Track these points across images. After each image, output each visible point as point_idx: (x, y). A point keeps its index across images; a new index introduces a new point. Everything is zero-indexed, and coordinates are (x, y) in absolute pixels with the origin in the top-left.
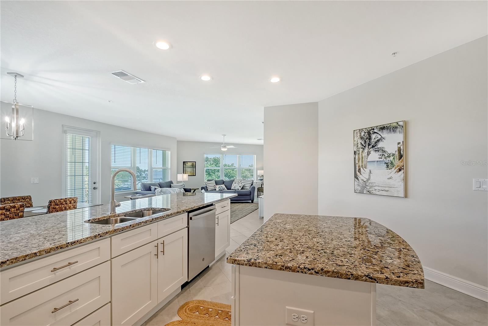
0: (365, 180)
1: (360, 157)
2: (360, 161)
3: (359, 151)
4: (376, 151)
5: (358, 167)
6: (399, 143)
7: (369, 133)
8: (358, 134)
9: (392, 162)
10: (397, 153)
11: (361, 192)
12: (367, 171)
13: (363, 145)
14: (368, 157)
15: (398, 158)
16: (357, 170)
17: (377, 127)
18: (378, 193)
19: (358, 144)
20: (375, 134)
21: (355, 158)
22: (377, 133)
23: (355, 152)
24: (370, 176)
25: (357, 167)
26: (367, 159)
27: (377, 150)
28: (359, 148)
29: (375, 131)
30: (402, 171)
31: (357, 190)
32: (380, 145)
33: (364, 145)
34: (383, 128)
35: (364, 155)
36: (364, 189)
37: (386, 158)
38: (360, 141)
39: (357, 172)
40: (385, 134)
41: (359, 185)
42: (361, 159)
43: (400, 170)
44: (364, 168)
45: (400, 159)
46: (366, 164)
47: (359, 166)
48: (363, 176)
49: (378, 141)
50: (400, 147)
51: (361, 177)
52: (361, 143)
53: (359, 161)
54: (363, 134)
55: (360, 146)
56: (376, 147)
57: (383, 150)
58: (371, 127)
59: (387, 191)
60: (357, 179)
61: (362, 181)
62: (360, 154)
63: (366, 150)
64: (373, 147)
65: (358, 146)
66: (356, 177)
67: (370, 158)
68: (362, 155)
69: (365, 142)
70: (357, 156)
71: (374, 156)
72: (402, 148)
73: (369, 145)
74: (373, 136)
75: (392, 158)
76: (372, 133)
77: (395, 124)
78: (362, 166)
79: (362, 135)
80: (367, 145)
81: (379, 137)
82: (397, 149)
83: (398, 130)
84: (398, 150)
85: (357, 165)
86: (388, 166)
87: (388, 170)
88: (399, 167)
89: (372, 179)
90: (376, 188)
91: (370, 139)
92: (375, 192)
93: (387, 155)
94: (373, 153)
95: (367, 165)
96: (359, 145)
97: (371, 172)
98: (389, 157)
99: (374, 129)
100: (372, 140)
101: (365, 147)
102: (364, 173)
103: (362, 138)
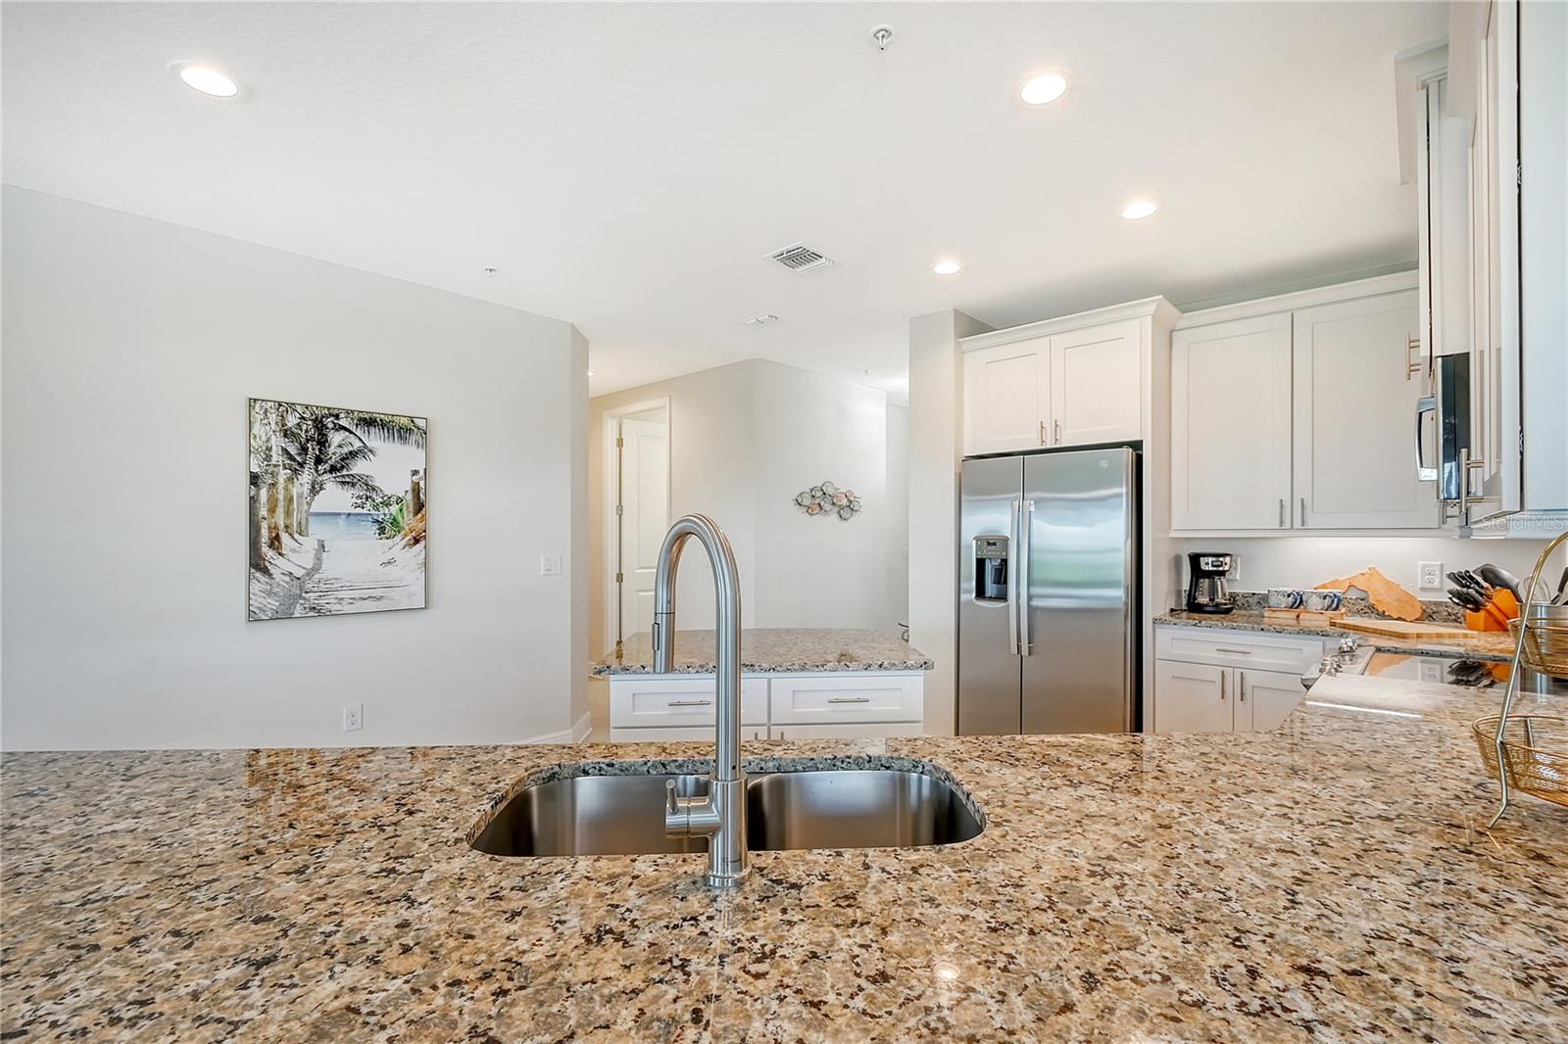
0: (299, 572)
1: (281, 497)
2: (280, 510)
3: (274, 474)
4: (343, 483)
5: (270, 532)
6: (415, 473)
7: (319, 425)
8: (273, 418)
9: (395, 520)
10: (409, 497)
11: (283, 615)
12: (310, 543)
13: (291, 458)
14: (312, 499)
15: (411, 509)
16: (264, 539)
17: (347, 412)
18: (347, 609)
19: (270, 449)
20: (343, 434)
21: (253, 501)
22: (351, 432)
23: (254, 479)
24: (318, 559)
25: (264, 532)
26: (309, 504)
27: (348, 480)
28: (275, 466)
29: (343, 422)
30: (422, 543)
32: (359, 467)
33: (298, 458)
34: (369, 422)
35: (295, 492)
36: (293, 605)
37: (376, 507)
38: (277, 442)
39: (265, 549)
40: (374, 439)
41: (270, 594)
42: (281, 504)
43: (417, 541)
44: (296, 536)
45: (416, 514)
46: (303, 521)
47: (273, 528)
48: (294, 558)
49: (353, 455)
50: (418, 483)
51: (278, 565)
52: (285, 450)
53: (272, 510)
54: (292, 421)
55: (277, 457)
56: (345, 472)
57: (367, 485)
58: (329, 409)
59: (380, 598)
60: (265, 571)
61: (286, 579)
62: (281, 485)
63: (306, 477)
64: (333, 469)
65: (268, 458)
66: (257, 564)
67: (322, 504)
68: (286, 489)
69: (304, 450)
70: (263, 491)
71: (335, 497)
72: (422, 483)
73: (318, 461)
74: (336, 438)
75: (394, 509)
76: (330, 425)
77: (405, 421)
78: (286, 527)
79: (290, 425)
80: (311, 462)
81: (357, 444)
82: (409, 487)
83: (413, 438)
84: (414, 490)
85: (264, 525)
86: (382, 530)
87: (384, 541)
88: (414, 534)
89: (330, 568)
90: (341, 594)
91: (323, 443)
92: (337, 607)
93: (381, 500)
94: (331, 487)
95: (310, 525)
96: (273, 453)
97: (323, 547)
98: (386, 504)
99: (337, 417)
100: (331, 450)
101: (301, 465)
102: (294, 551)
103: (287, 433)
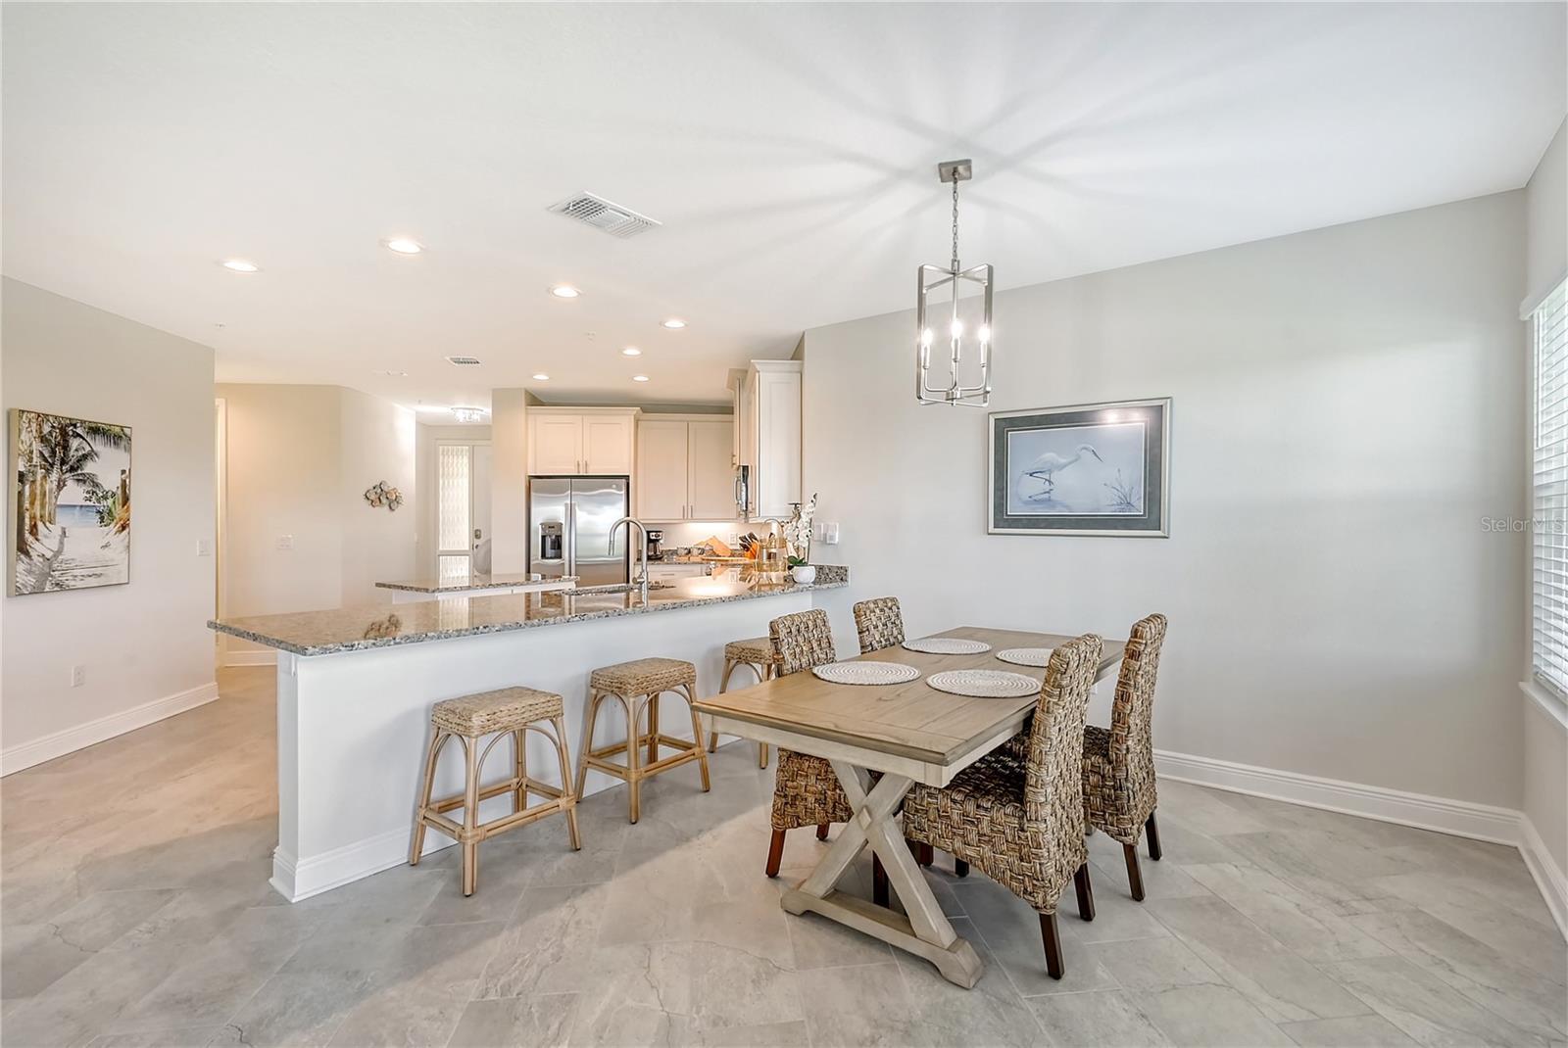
0: (49, 554)
1: (38, 492)
2: (38, 503)
3: (34, 474)
4: (78, 480)
5: (31, 521)
6: (123, 472)
7: (63, 432)
8: (34, 426)
9: (110, 510)
10: (119, 492)
11: (38, 590)
12: (56, 529)
13: (46, 460)
14: (58, 494)
15: (120, 501)
16: (27, 527)
17: (83, 422)
18: (79, 584)
19: (31, 452)
20: (79, 440)
21: (20, 494)
22: (84, 439)
23: (21, 476)
24: (61, 543)
25: (27, 521)
26: (56, 498)
27: (81, 478)
28: (35, 466)
29: (79, 431)
30: (127, 530)
31: (26, 587)
32: (89, 468)
33: (49, 460)
34: (95, 430)
35: (47, 487)
36: (43, 583)
37: (99, 501)
38: (37, 446)
39: (27, 535)
40: (98, 445)
41: (29, 572)
42: (38, 497)
43: (124, 528)
44: (48, 524)
45: (123, 507)
46: (52, 512)
47: (33, 518)
48: (44, 545)
49: (85, 457)
50: (125, 481)
51: (37, 548)
52: (41, 453)
53: (32, 503)
54: (46, 429)
55: (36, 460)
56: (79, 472)
57: (93, 482)
58: (70, 419)
59: (99, 575)
60: (27, 554)
61: (41, 560)
62: (38, 483)
63: (54, 476)
64: (72, 469)
65: (30, 460)
66: (23, 548)
67: (64, 497)
68: (42, 485)
69: (53, 453)
70: (27, 487)
71: (74, 493)
72: (128, 481)
73: (63, 462)
74: (74, 443)
75: (110, 501)
76: (71, 433)
77: (117, 429)
78: (41, 517)
79: (45, 432)
80: (58, 463)
81: (88, 449)
83: (122, 443)
84: (122, 486)
85: (27, 515)
86: (102, 518)
87: (104, 528)
88: (122, 522)
89: (69, 552)
90: (76, 572)
91: (66, 448)
92: (73, 583)
93: (101, 494)
94: (70, 483)
95: (57, 514)
96: (34, 456)
97: (65, 533)
98: (105, 498)
99: (75, 426)
100: (71, 453)
101: (52, 465)
102: (46, 537)
103: (43, 439)
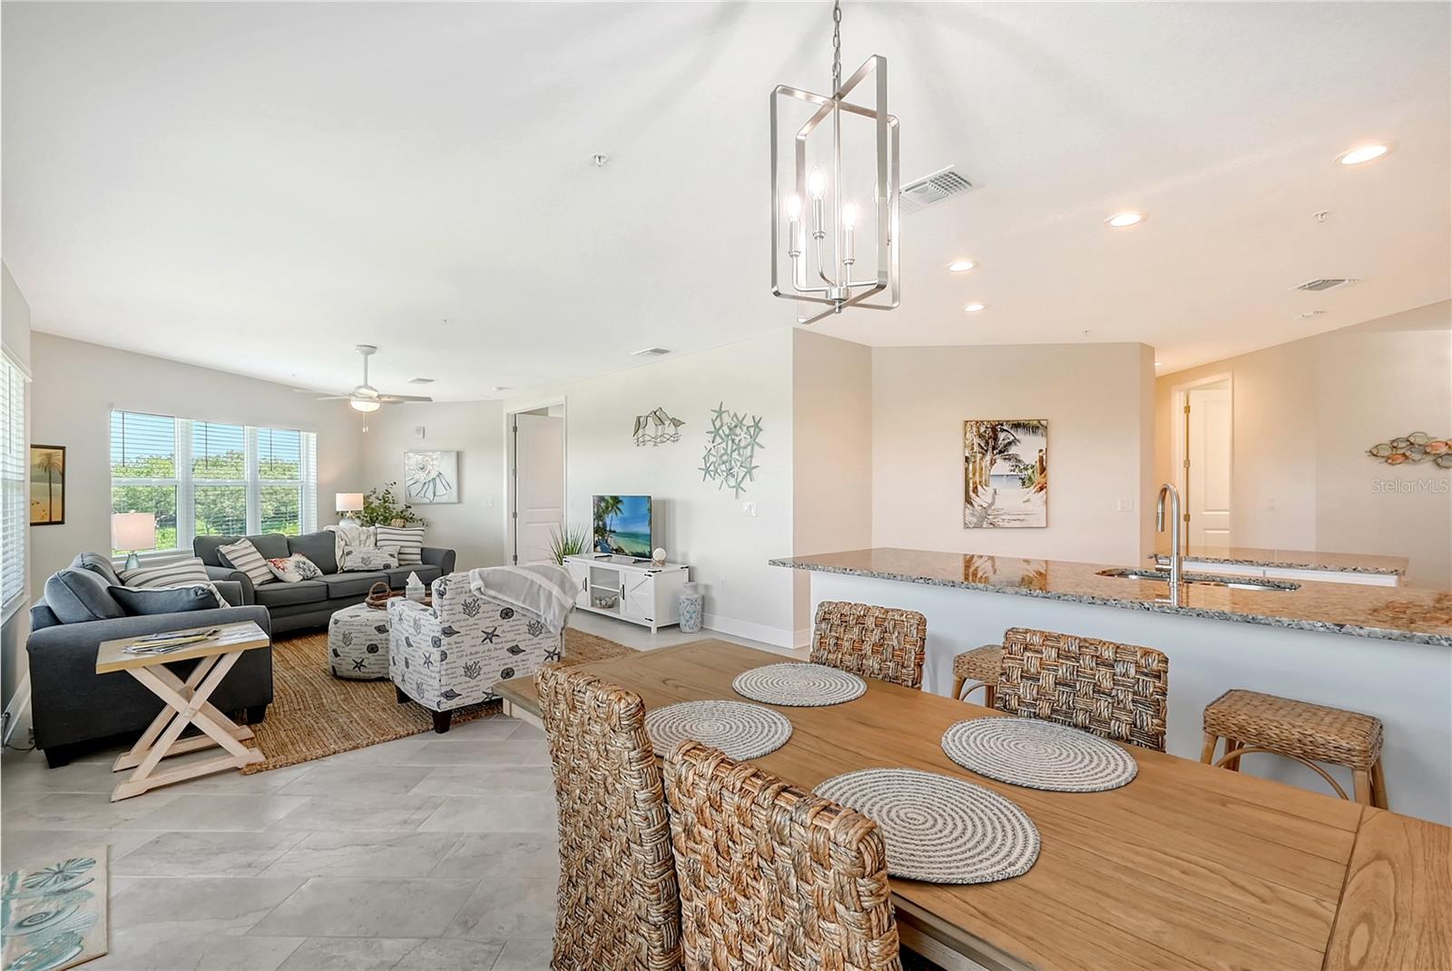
0: (985, 505)
1: (978, 467)
2: (977, 474)
3: (975, 457)
4: (1005, 459)
5: (973, 485)
6: (1041, 451)
7: (994, 430)
8: (974, 429)
10: (1038, 464)
11: (978, 526)
12: (990, 490)
13: (982, 448)
14: (991, 468)
16: (971, 489)
17: (1007, 422)
18: (1007, 525)
19: (973, 445)
20: (1005, 433)
21: (967, 469)
22: (1009, 432)
23: (967, 459)
24: (994, 498)
25: (971, 485)
26: (990, 471)
27: (1007, 457)
28: (975, 453)
29: (1005, 428)
30: (1044, 491)
31: (970, 523)
32: (1013, 450)
33: (985, 448)
34: (1017, 425)
35: (983, 465)
36: (983, 521)
37: (1021, 471)
38: (977, 440)
39: (971, 493)
40: (1020, 435)
41: (973, 515)
42: (978, 471)
43: (1041, 489)
44: (984, 486)
46: (987, 479)
47: (975, 483)
48: (982, 499)
49: (1010, 443)
51: (976, 500)
52: (979, 444)
53: (974, 475)
54: (982, 429)
55: (976, 448)
56: (1006, 453)
57: (1016, 459)
58: (998, 421)
59: (1023, 520)
60: (971, 504)
61: (980, 508)
62: (978, 462)
63: (988, 457)
64: (1000, 452)
65: (973, 449)
66: (968, 500)
67: (996, 470)
68: (980, 463)
69: (987, 443)
70: (971, 465)
71: (1002, 467)
72: (1044, 457)
73: (994, 448)
74: (1002, 436)
75: (1030, 471)
76: (999, 430)
77: (1035, 423)
78: (980, 482)
79: (982, 431)
80: (991, 449)
81: (1012, 438)
82: (1037, 459)
83: (1040, 431)
85: (971, 481)
86: (1024, 483)
87: (1025, 489)
89: (998, 505)
90: (1004, 517)
91: (996, 439)
92: (1002, 524)
93: (1023, 467)
94: (999, 461)
95: (990, 481)
96: (975, 446)
97: (996, 492)
98: (1026, 469)
99: (1002, 425)
100: (1000, 442)
101: (986, 451)
102: (983, 494)
103: (980, 436)
